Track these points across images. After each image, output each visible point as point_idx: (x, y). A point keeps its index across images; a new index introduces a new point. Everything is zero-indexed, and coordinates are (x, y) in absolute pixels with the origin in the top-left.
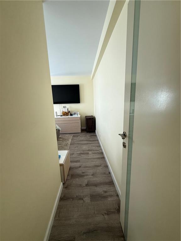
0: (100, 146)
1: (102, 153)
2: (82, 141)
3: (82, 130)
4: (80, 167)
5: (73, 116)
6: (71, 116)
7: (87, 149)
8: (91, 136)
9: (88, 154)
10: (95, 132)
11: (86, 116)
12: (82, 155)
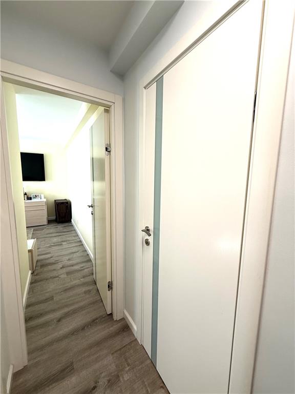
0: (78, 236)
1: (81, 241)
2: (52, 233)
3: (50, 222)
4: (52, 257)
5: (33, 200)
6: (29, 201)
7: (60, 240)
8: (65, 226)
9: (62, 244)
10: (71, 221)
11: (55, 201)
12: (53, 248)
